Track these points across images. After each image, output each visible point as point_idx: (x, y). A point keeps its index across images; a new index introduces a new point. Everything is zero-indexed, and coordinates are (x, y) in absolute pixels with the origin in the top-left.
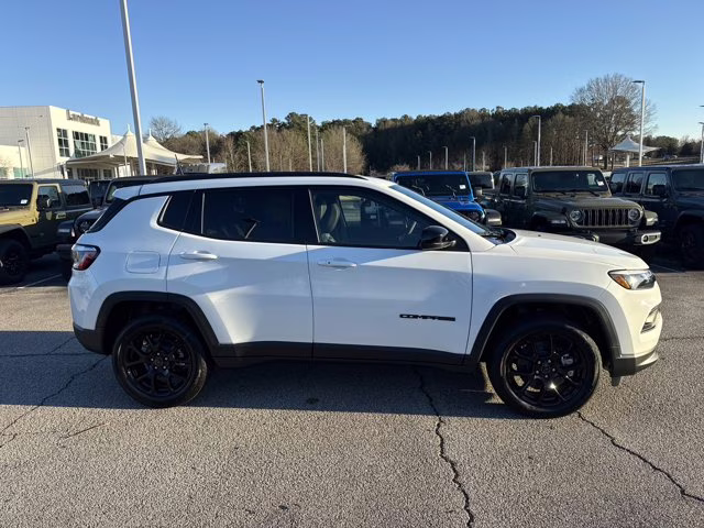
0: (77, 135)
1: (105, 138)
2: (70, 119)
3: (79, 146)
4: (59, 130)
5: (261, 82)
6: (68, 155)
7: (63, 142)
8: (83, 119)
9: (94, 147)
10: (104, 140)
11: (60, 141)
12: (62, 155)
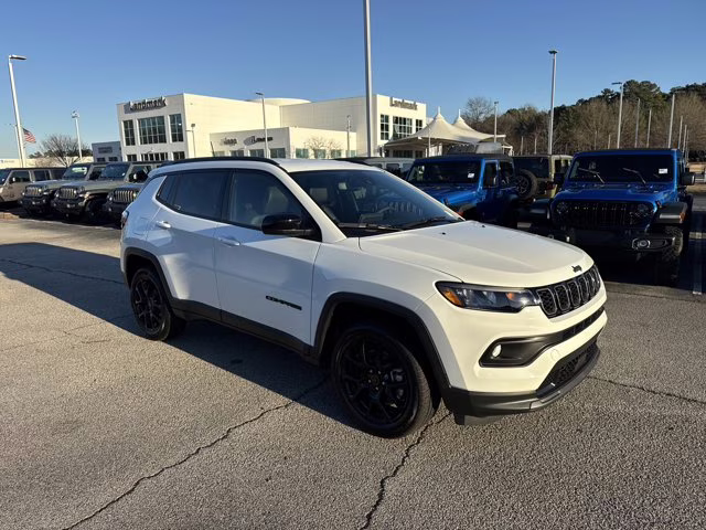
0: (397, 120)
1: (421, 121)
2: (392, 105)
3: (397, 130)
4: (382, 116)
5: (554, 52)
6: (387, 138)
7: (384, 127)
8: (403, 105)
9: (410, 130)
10: (419, 123)
11: (382, 125)
12: (382, 138)
